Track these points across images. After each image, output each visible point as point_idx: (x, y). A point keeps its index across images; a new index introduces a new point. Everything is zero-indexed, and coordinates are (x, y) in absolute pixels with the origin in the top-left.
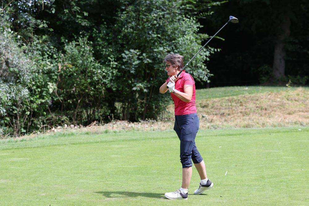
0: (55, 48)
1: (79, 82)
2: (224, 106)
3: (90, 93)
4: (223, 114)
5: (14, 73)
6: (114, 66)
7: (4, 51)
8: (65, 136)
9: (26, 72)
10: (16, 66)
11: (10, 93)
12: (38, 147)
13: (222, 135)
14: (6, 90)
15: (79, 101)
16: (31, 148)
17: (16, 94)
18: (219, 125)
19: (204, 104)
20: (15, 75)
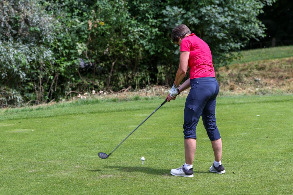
0: (85, 4)
1: (113, 42)
2: (284, 67)
3: (126, 55)
4: (281, 78)
5: (36, 33)
6: (153, 24)
7: (23, 7)
8: (88, 104)
9: (49, 31)
10: (37, 25)
11: (30, 55)
12: (50, 116)
13: (266, 102)
14: (26, 51)
15: (113, 63)
16: (42, 117)
17: (38, 57)
18: (268, 90)
19: (260, 66)
20: (37, 35)
